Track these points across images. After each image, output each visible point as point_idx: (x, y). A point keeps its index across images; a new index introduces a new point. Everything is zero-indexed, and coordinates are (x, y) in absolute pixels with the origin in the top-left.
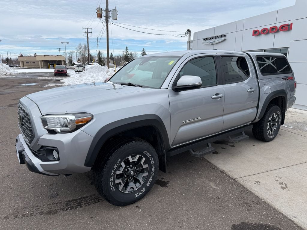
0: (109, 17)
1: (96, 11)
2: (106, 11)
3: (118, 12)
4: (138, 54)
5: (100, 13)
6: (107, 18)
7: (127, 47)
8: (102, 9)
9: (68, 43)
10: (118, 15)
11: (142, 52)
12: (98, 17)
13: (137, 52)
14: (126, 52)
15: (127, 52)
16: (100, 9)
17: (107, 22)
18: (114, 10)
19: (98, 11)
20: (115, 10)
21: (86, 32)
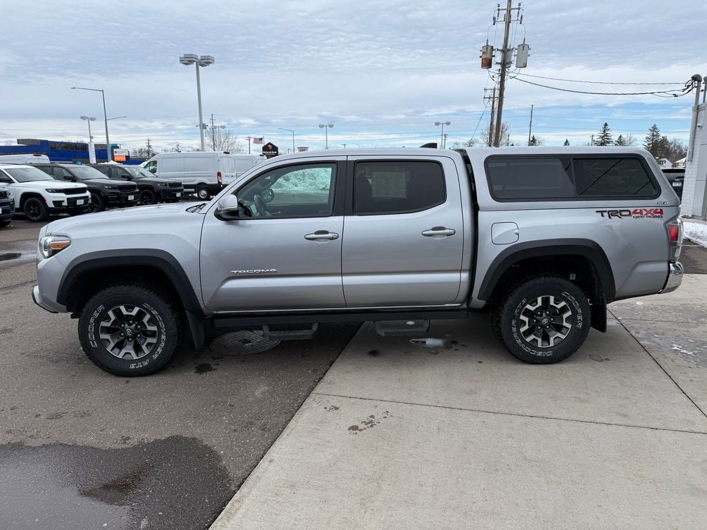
0: (507, 63)
1: (481, 54)
2: (502, 51)
3: (530, 49)
4: (635, 140)
5: (488, 56)
6: (505, 64)
7: (606, 125)
8: (494, 48)
9: (448, 124)
10: (529, 56)
11: (648, 136)
12: (483, 65)
13: (634, 136)
14: (602, 137)
15: (606, 135)
16: (489, 48)
17: (503, 76)
18: (521, 47)
19: (483, 53)
20: (524, 47)
21: (492, 96)
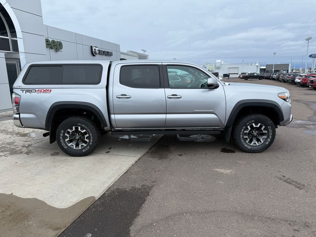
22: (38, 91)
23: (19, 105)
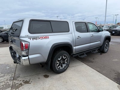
22: (41, 38)
23: (28, 50)
